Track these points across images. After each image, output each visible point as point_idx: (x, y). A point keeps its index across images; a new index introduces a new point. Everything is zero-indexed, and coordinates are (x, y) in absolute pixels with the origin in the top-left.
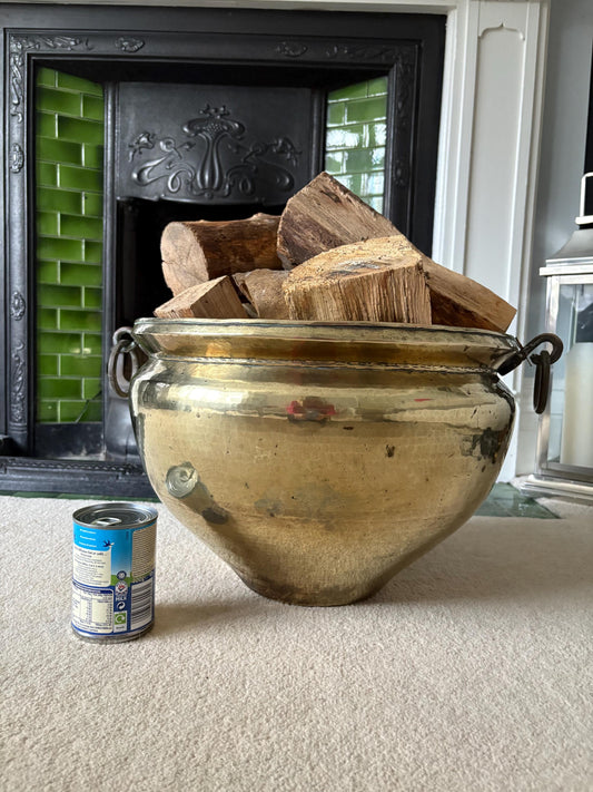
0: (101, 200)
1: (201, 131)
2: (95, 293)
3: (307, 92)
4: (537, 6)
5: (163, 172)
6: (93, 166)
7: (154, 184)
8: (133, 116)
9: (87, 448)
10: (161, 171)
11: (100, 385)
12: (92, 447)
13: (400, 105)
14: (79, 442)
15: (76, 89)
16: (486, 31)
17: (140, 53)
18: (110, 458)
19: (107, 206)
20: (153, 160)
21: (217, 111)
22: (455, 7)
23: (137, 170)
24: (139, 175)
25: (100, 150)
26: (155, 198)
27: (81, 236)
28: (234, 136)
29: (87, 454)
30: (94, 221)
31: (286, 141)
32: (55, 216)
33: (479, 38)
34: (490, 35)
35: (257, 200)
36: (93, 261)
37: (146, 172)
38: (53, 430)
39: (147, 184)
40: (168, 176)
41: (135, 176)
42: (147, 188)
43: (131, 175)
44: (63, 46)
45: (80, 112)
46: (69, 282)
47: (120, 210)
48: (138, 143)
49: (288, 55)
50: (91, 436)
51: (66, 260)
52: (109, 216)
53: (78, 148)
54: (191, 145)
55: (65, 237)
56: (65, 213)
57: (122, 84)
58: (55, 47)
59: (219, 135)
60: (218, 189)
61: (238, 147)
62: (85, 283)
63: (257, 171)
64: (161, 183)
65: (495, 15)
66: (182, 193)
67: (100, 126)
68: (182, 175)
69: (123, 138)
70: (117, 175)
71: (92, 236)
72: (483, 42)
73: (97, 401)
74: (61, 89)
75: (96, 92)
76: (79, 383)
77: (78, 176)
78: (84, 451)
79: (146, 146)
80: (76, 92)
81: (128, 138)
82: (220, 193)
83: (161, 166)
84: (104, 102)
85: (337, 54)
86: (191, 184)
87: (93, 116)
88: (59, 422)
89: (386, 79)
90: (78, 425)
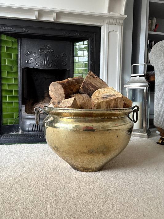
0: (18, 68)
1: (43, 51)
2: (17, 91)
3: (69, 42)
4: (121, 26)
5: (34, 61)
6: (15, 59)
7: (31, 64)
8: (25, 47)
9: (16, 131)
10: (34, 60)
11: (19, 114)
12: (17, 130)
13: (91, 47)
14: (13, 129)
15: (10, 39)
16: (110, 31)
17: (28, 32)
18: (24, 133)
19: (19, 69)
20: (31, 58)
21: (47, 46)
22: (103, 26)
23: (27, 60)
24: (28, 61)
25: (17, 55)
26: (32, 67)
27: (13, 77)
28: (52, 52)
29: (16, 132)
30: (16, 73)
31: (64, 54)
32: (6, 72)
33: (109, 33)
34: (111, 33)
35: (58, 68)
36: (16, 83)
37: (29, 61)
38: (7, 127)
39: (30, 64)
40: (35, 62)
41: (26, 62)
42: (30, 65)
43: (25, 62)
44: (7, 29)
45: (11, 46)
46: (10, 89)
47: (23, 70)
48: (27, 53)
49: (65, 34)
50: (17, 128)
51: (9, 83)
52: (20, 72)
53: (11, 55)
54: (41, 55)
55: (8, 77)
56: (8, 71)
57: (22, 39)
58: (5, 29)
59: (48, 52)
60: (48, 66)
61: (53, 55)
62: (14, 88)
63: (58, 61)
64: (33, 64)
65: (112, 28)
66: (39, 66)
67: (17, 49)
68: (39, 62)
69: (23, 52)
70: (22, 61)
71: (15, 77)
72: (109, 34)
73: (18, 119)
74: (6, 40)
75: (15, 40)
76: (13, 114)
77: (12, 62)
78: (15, 132)
79: (29, 54)
80: (11, 40)
81: (24, 52)
82: (49, 66)
83: (34, 59)
84: (18, 43)
85: (76, 35)
86: (41, 64)
87: (15, 46)
88: (8, 124)
89: (88, 41)
90: (13, 125)
